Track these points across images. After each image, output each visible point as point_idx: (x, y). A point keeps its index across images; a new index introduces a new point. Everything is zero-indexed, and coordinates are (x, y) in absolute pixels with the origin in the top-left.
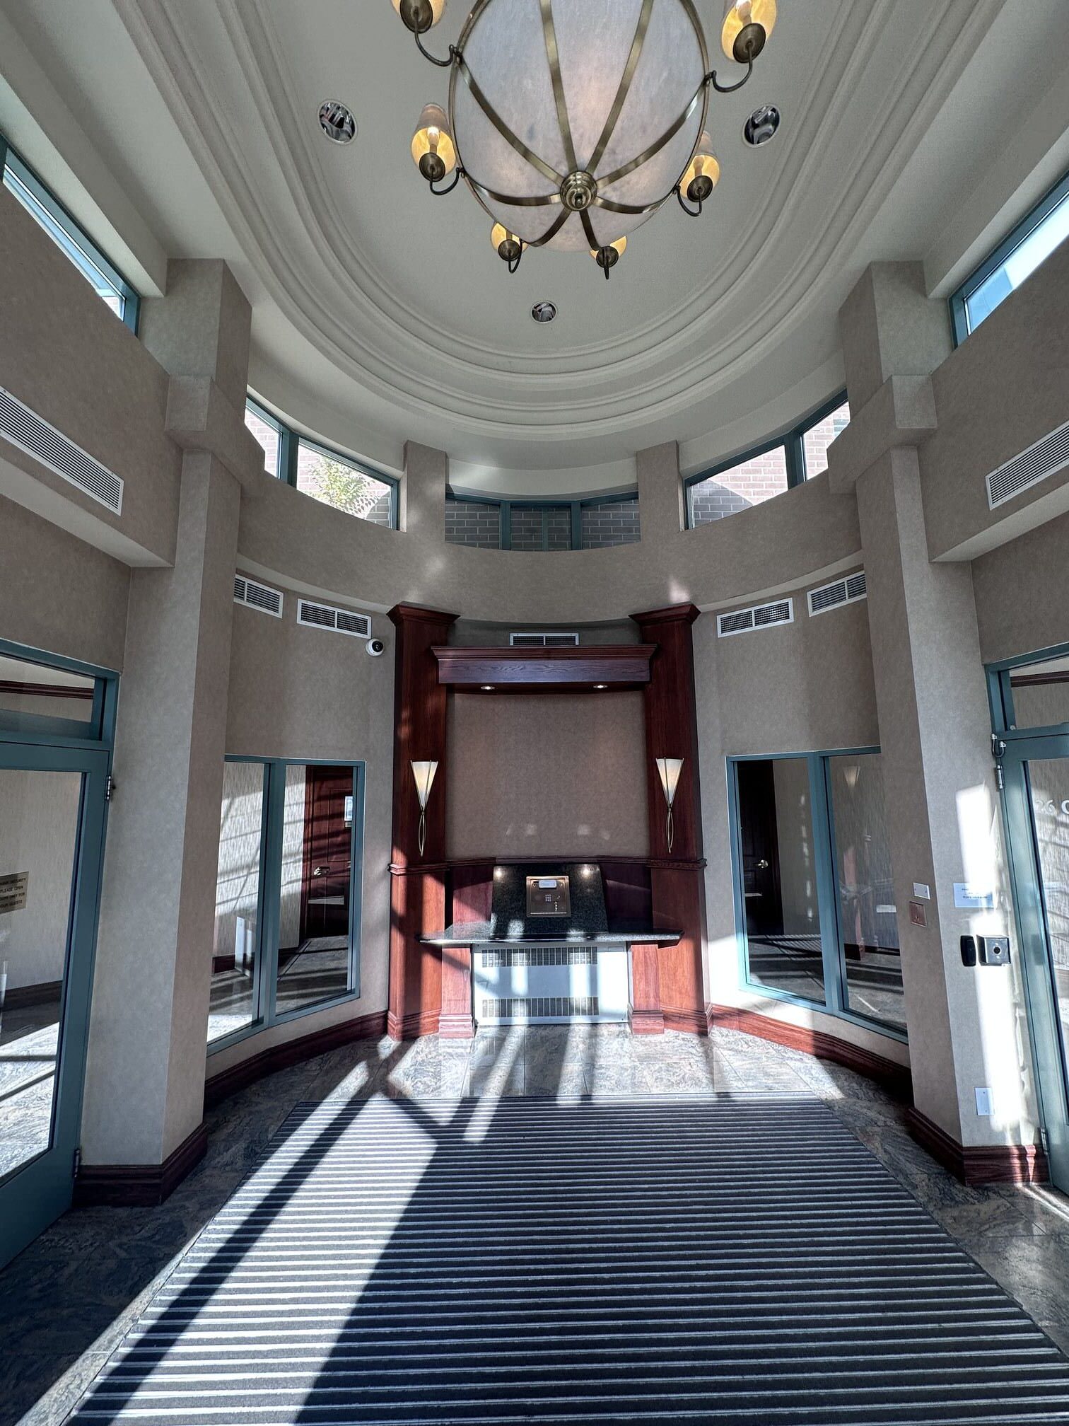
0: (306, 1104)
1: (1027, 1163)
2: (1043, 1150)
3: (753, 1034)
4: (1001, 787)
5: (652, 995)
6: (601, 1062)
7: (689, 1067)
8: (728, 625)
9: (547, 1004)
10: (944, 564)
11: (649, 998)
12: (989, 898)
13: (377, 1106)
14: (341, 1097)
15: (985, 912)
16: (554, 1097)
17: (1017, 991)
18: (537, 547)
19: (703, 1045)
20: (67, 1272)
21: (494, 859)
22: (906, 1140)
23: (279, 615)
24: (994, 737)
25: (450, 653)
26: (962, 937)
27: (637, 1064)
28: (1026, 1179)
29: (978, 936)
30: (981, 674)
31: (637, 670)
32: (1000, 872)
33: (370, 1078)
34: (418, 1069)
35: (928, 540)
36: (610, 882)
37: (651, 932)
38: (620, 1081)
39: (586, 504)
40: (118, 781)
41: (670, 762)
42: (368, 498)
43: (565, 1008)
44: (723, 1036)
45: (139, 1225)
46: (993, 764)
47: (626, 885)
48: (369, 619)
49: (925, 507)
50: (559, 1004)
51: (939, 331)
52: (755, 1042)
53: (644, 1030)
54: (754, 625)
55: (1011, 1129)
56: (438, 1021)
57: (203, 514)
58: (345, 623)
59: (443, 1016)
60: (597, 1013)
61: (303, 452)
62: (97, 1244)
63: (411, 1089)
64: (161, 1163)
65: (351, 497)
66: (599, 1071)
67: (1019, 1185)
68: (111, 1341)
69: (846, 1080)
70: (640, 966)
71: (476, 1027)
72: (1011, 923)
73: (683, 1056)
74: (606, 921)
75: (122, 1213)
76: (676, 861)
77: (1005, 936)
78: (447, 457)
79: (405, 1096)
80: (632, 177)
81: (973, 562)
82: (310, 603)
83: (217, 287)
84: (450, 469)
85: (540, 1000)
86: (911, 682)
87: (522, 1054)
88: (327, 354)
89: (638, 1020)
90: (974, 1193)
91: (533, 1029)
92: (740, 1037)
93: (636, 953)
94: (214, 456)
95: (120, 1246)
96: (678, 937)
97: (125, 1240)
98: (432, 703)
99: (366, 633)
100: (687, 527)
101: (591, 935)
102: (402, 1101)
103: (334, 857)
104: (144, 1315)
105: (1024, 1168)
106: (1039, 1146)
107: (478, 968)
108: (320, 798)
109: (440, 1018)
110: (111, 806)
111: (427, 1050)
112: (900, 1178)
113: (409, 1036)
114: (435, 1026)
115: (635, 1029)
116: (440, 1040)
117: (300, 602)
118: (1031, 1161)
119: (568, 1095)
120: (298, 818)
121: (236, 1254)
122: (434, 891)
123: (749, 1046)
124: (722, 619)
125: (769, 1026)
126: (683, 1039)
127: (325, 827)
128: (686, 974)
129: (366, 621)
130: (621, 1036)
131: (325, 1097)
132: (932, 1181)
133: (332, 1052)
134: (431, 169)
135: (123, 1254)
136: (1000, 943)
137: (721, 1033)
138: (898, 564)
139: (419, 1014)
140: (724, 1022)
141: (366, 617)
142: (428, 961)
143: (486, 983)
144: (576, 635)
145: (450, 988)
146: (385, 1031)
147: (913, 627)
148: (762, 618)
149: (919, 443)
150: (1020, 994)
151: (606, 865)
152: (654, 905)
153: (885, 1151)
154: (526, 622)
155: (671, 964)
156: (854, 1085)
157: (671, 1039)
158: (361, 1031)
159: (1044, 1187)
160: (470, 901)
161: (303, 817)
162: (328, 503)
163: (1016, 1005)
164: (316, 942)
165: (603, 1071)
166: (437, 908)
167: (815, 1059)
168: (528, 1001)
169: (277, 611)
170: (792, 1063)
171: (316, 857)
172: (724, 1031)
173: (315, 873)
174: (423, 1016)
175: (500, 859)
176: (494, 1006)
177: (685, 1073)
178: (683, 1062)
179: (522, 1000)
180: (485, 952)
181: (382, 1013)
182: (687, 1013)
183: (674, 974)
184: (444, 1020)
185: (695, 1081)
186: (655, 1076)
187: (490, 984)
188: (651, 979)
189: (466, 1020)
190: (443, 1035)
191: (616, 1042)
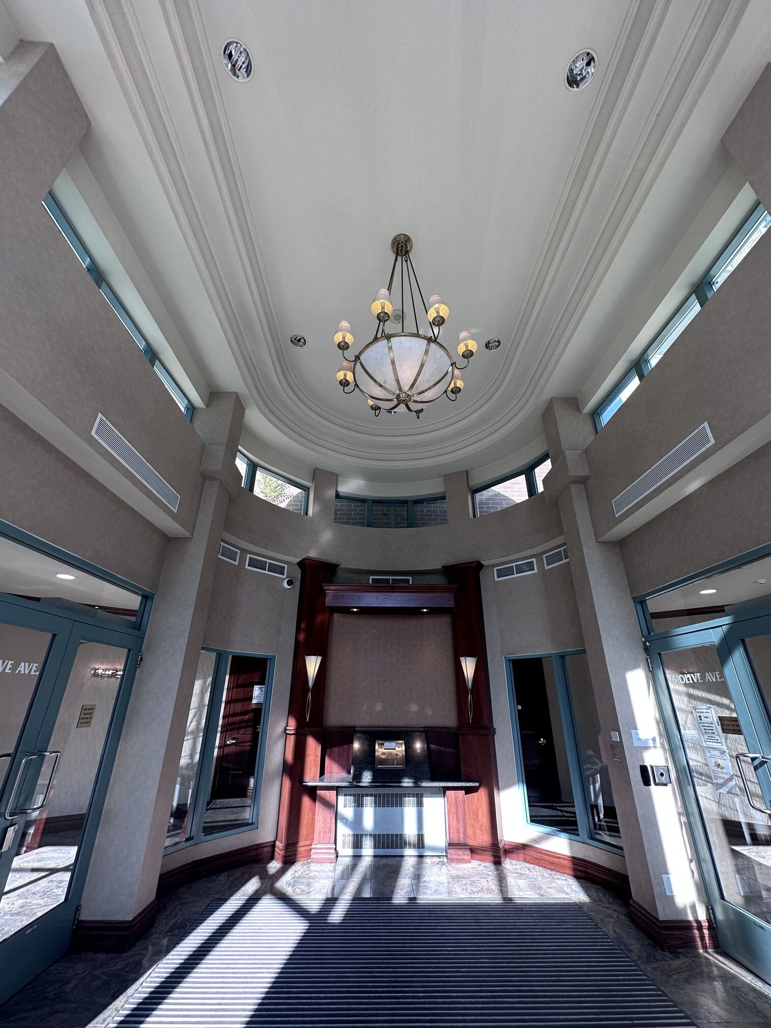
0: (219, 899)
1: (704, 934)
2: (713, 923)
3: (534, 864)
4: (651, 669)
5: (461, 832)
6: (425, 878)
7: (486, 883)
8: (501, 573)
9: (388, 839)
10: (604, 543)
11: (459, 834)
12: (654, 740)
13: (267, 904)
14: (243, 896)
15: (653, 749)
16: (390, 899)
17: (680, 804)
18: (388, 525)
19: (497, 870)
20: (70, 986)
21: (355, 729)
22: (630, 926)
23: (236, 563)
24: (643, 640)
25: (333, 588)
26: (640, 766)
27: (451, 880)
28: (705, 947)
29: (650, 765)
30: (632, 603)
31: (447, 600)
32: (658, 723)
33: (263, 886)
34: (295, 881)
35: (594, 530)
36: (432, 746)
37: (460, 780)
38: (437, 890)
39: (418, 501)
40: (144, 656)
41: (468, 659)
42: (288, 495)
43: (401, 842)
44: (512, 865)
45: (114, 963)
46: (645, 656)
47: (443, 749)
48: (286, 566)
49: (591, 513)
50: (397, 839)
51: (590, 428)
52: (534, 869)
53: (457, 859)
54: (515, 573)
55: (690, 907)
56: (311, 850)
57: (212, 510)
58: (273, 568)
59: (315, 845)
60: (423, 847)
61: (259, 475)
62: (87, 972)
63: (291, 892)
64: (131, 919)
65: (278, 494)
66: (423, 884)
67: (701, 951)
68: (104, 1020)
69: (595, 892)
70: (452, 807)
71: (337, 856)
72: (670, 757)
73: (483, 876)
74: (429, 773)
75: (102, 956)
76: (475, 728)
77: (666, 765)
78: (337, 476)
79: (288, 896)
80: (425, 394)
81: (619, 541)
82: (254, 556)
83: (232, 404)
84: (339, 482)
85: (384, 835)
86: (593, 607)
87: (369, 873)
88: (279, 428)
89: (452, 852)
90: (670, 956)
91: (378, 859)
92: (524, 866)
93: (450, 797)
94: (221, 482)
95: (103, 973)
96: (477, 784)
97: (105, 970)
98: (319, 619)
99: (283, 575)
100: (474, 516)
101: (417, 782)
102: (284, 898)
103: (242, 730)
104: (123, 1008)
105: (702, 937)
106: (709, 921)
107: (341, 809)
108: (238, 686)
109: (312, 847)
110: (138, 670)
111: (302, 870)
112: (622, 947)
113: (289, 861)
114: (308, 853)
115: (451, 860)
116: (312, 863)
117: (249, 556)
118: (706, 932)
119: (400, 897)
121: (178, 980)
122: (313, 748)
123: (530, 871)
124: (497, 570)
125: (544, 856)
126: (484, 867)
127: (238, 707)
128: (485, 814)
129: (284, 567)
130: (440, 863)
131: (232, 895)
132: (643, 948)
133: (235, 870)
134: (344, 383)
135: (105, 978)
136: (663, 769)
137: (511, 863)
138: (580, 543)
139: (297, 843)
140: (514, 855)
141: (284, 565)
142: (306, 801)
143: (345, 821)
144: (410, 578)
145: (321, 822)
146: (272, 858)
147: (591, 576)
148: (520, 570)
149: (583, 481)
150: (682, 806)
151: (430, 734)
152: (462, 762)
153: (615, 932)
154: (379, 569)
155: (474, 807)
156: (601, 895)
157: (475, 866)
158: (256, 855)
159: (717, 953)
160: (337, 758)
162: (264, 498)
163: (679, 814)
164: (219, 802)
165: (426, 884)
166: (315, 760)
167: (575, 880)
168: (375, 835)
169: (235, 561)
170: (559, 882)
171: (230, 730)
172: (514, 862)
173: (228, 743)
174: (300, 845)
175: (358, 728)
176: (350, 840)
177: (483, 886)
178: (482, 880)
179: (370, 835)
180: (346, 795)
181: (271, 842)
182: (486, 846)
183: (477, 815)
184: (315, 848)
185: (490, 891)
186: (462, 888)
187: (348, 821)
188: (461, 818)
189: (331, 849)
190: (313, 860)
191: (436, 867)
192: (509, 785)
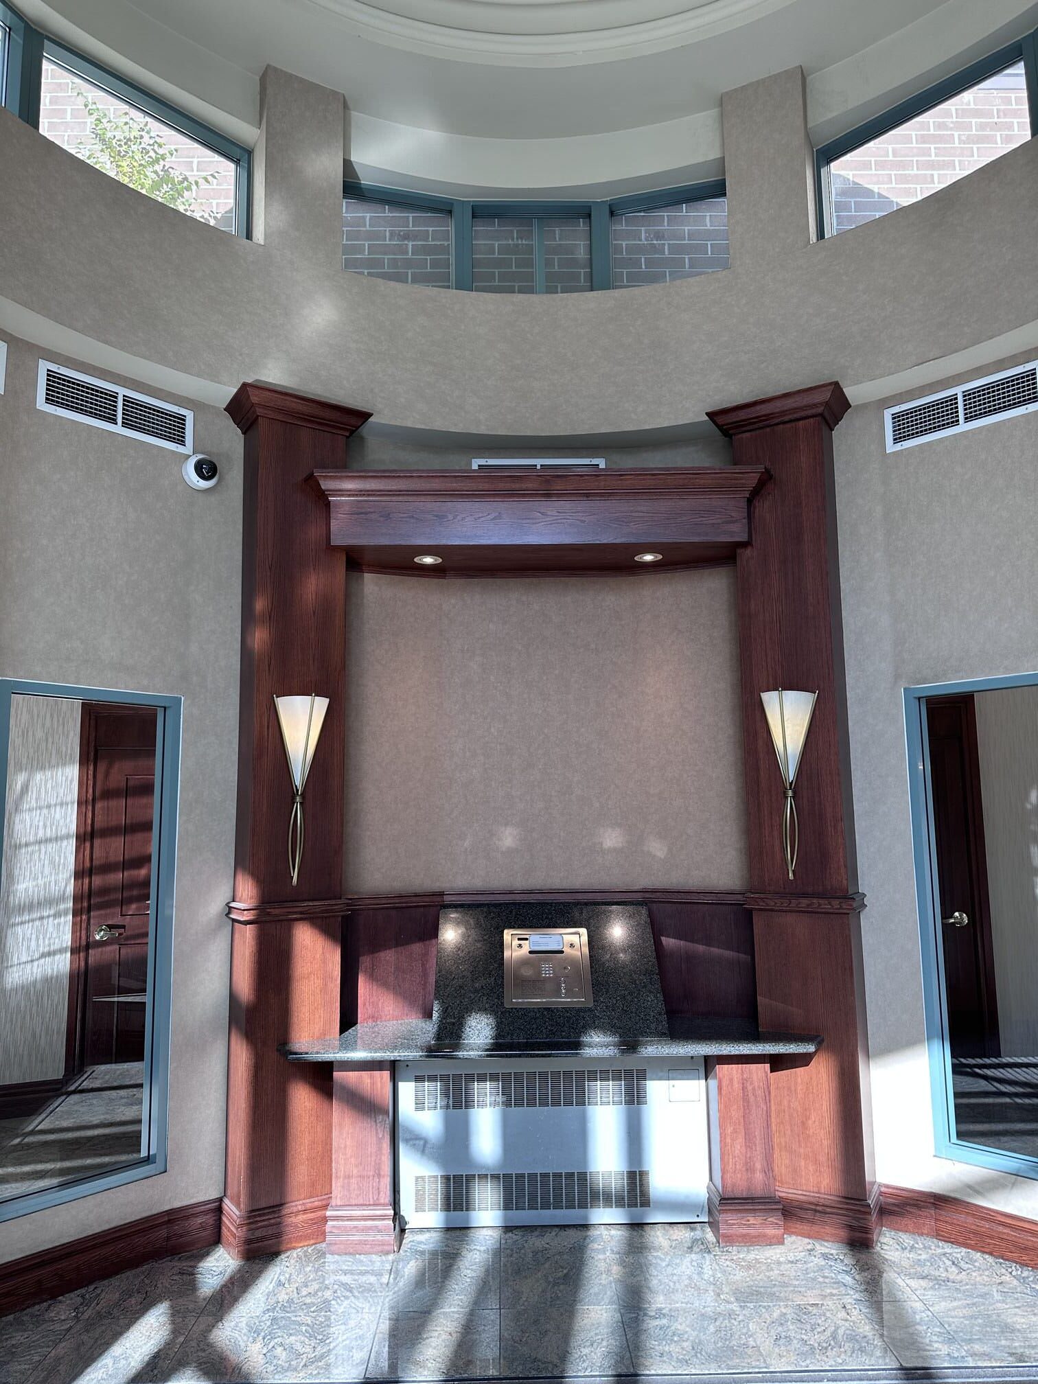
3: (968, 1246)
5: (758, 1166)
6: (658, 1301)
7: (842, 1314)
8: (907, 426)
9: (545, 1184)
11: (752, 1171)
14: (111, 1376)
18: (524, 285)
19: (866, 1267)
21: (441, 894)
25: (349, 485)
27: (735, 1307)
31: (721, 519)
33: (175, 1337)
36: (668, 942)
37: (755, 1038)
38: (700, 1343)
39: (621, 207)
41: (790, 696)
43: (583, 1192)
44: (903, 1249)
47: (701, 948)
48: (189, 416)
50: (570, 1186)
52: (972, 1261)
53: (744, 1236)
54: (961, 421)
56: (325, 1220)
58: (138, 417)
59: (338, 1208)
60: (646, 1203)
63: (261, 1360)
66: (657, 1322)
70: (733, 1108)
71: (403, 1231)
73: (828, 1290)
74: (663, 1017)
76: (805, 895)
79: (247, 1376)
82: (64, 371)
84: (353, 130)
85: (532, 1177)
87: (494, 1285)
89: (731, 1218)
91: (515, 1236)
92: (939, 1251)
93: (725, 1082)
98: (316, 585)
99: (182, 443)
100: (821, 235)
101: (629, 1045)
103: (134, 906)
107: (408, 1115)
108: (108, 794)
109: (328, 1213)
111: (301, 1279)
113: (262, 1250)
114: (318, 1230)
115: (724, 1236)
116: (329, 1258)
117: (44, 366)
119: (590, 1372)
120: (64, 831)
122: (315, 955)
124: (895, 416)
125: (1001, 1229)
126: (825, 1257)
127: (115, 848)
128: (826, 1123)
129: (182, 419)
130: (695, 1249)
131: (76, 1377)
133: (106, 1282)
137: (899, 1244)
139: (281, 1205)
140: (905, 1221)
141: (183, 411)
142: (302, 1099)
143: (421, 1144)
144: (601, 462)
145: (349, 1152)
146: (217, 1240)
148: (980, 405)
151: (662, 909)
152: (761, 986)
154: (502, 432)
155: (796, 1105)
157: (800, 1255)
158: (168, 1238)
160: (391, 978)
161: (73, 828)
164: (104, 1072)
165: (664, 1321)
166: (324, 990)
168: (507, 1177)
171: (100, 906)
172: (907, 1239)
173: (98, 937)
174: (295, 1209)
175: (453, 898)
176: (435, 1191)
177: (837, 1328)
178: (829, 1303)
179: (493, 1176)
180: (418, 1079)
181: (209, 1202)
182: (827, 1203)
183: (803, 1123)
184: (337, 1218)
185: (857, 1343)
186: (773, 1333)
187: (428, 1146)
188: (758, 1133)
189: (382, 1218)
190: (333, 1248)
191: (687, 1261)
192: (898, 1044)
